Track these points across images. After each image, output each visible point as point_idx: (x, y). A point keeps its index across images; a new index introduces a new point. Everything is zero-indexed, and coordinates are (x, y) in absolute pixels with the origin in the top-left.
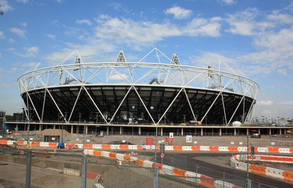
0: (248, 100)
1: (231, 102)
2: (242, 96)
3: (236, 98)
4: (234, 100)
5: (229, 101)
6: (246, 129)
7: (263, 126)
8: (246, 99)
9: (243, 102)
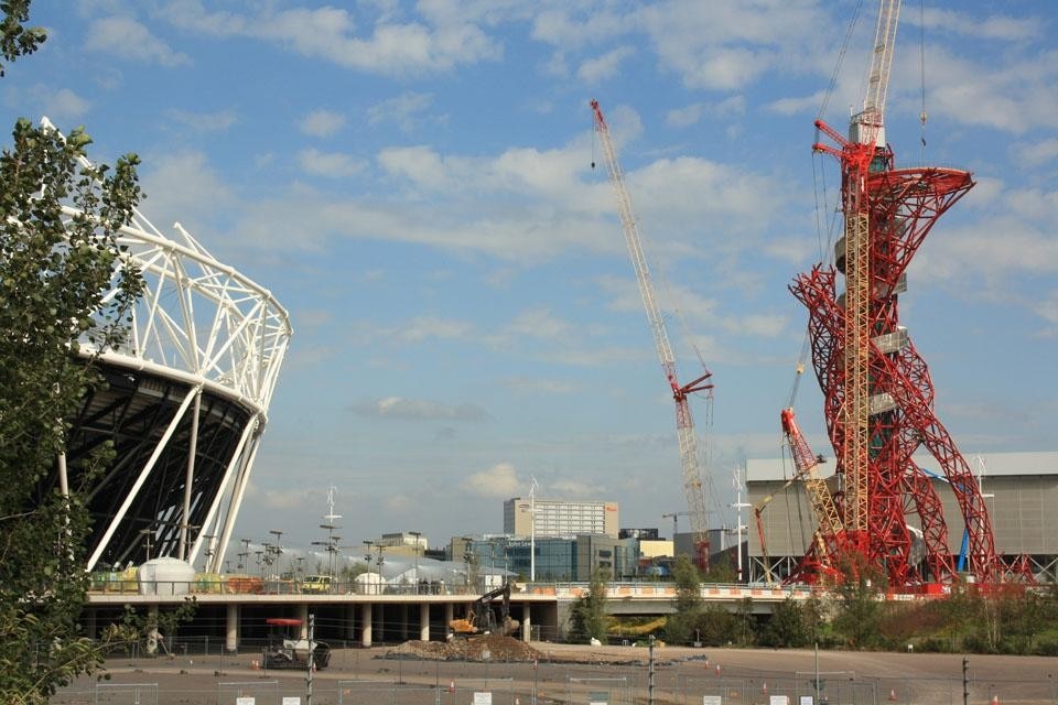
0: (216, 412)
1: (106, 420)
2: (185, 387)
3: (145, 397)
4: (135, 406)
5: (100, 414)
6: (221, 609)
7: (316, 592)
8: (206, 409)
9: (190, 425)
